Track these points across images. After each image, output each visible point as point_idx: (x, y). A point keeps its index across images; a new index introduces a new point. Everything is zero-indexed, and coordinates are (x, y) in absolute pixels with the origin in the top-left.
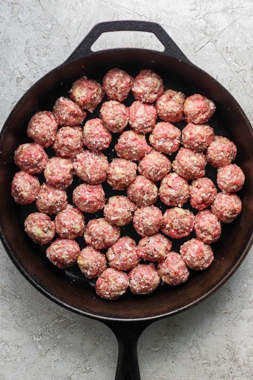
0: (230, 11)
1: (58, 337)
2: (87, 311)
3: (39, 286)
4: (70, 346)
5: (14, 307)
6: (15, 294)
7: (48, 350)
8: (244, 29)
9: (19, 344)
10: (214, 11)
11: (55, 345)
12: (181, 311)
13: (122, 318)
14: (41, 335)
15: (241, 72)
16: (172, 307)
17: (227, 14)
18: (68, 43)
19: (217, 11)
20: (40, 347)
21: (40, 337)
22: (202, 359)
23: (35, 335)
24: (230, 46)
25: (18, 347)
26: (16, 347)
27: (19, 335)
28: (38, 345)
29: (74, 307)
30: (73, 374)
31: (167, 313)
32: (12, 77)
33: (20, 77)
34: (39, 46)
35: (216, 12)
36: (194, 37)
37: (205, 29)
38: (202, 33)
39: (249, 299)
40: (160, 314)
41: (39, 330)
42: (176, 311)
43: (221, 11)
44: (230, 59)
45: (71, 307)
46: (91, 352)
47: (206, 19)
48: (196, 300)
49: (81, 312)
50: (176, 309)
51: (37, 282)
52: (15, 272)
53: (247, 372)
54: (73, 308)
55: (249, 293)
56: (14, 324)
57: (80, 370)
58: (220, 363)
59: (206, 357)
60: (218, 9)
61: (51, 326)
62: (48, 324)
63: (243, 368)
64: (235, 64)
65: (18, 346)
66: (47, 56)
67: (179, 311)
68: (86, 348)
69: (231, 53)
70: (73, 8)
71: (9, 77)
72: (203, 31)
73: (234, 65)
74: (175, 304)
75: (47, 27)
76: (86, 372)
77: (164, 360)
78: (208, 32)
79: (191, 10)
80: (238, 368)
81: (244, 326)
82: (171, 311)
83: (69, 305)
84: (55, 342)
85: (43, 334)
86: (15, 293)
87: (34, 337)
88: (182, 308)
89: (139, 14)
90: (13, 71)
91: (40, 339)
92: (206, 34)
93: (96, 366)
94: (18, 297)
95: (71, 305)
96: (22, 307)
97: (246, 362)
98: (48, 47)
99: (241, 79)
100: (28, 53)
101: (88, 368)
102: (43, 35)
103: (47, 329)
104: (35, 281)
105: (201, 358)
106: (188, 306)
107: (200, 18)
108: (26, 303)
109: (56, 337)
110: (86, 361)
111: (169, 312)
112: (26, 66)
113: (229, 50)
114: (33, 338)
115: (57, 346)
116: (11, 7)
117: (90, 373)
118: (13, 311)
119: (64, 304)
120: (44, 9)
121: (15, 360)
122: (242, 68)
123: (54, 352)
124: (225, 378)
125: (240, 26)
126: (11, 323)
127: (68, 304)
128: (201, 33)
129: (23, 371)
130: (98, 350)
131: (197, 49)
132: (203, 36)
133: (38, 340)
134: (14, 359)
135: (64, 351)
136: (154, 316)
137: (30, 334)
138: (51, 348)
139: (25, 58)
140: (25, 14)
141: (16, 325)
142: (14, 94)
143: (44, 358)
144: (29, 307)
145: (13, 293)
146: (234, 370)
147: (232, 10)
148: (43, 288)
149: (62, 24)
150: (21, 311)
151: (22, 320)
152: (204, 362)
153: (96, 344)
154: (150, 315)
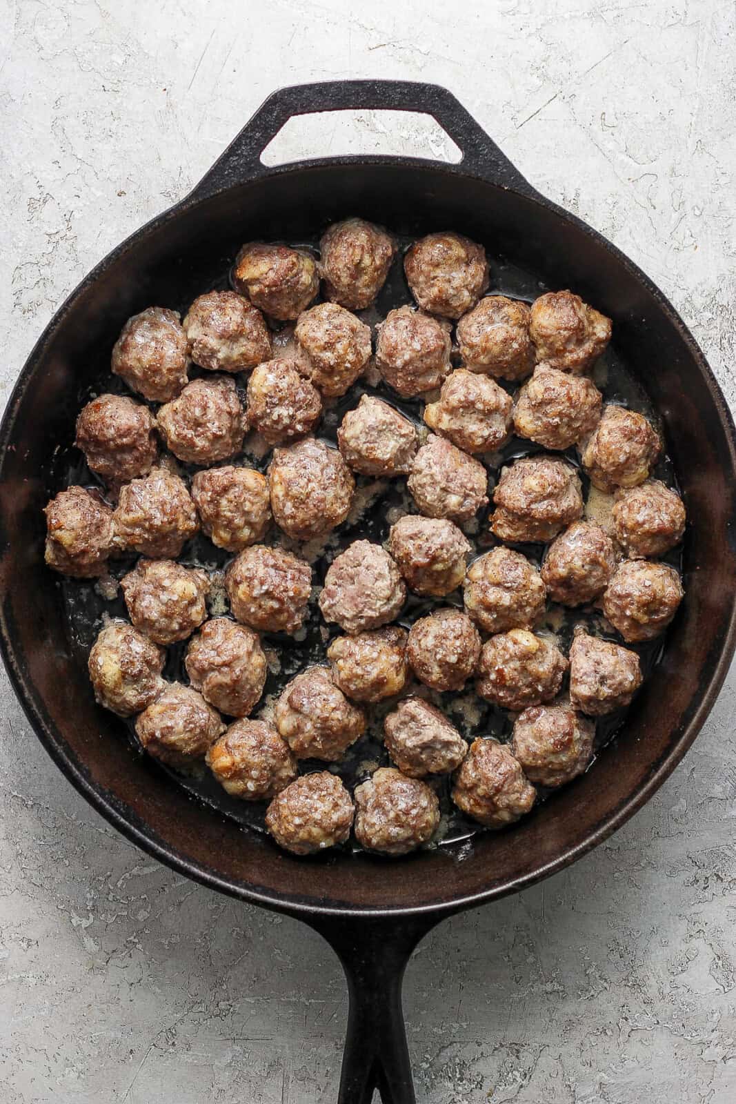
0: (610, 16)
1: (140, 918)
2: (260, 889)
3: (122, 820)
4: (173, 940)
5: (19, 832)
6: (22, 794)
7: (114, 951)
8: (649, 65)
9: (33, 935)
10: (567, 16)
11: (132, 938)
12: (523, 885)
13: (358, 908)
14: (94, 909)
15: (642, 180)
16: (497, 877)
17: (603, 24)
18: (170, 105)
19: (575, 17)
20: (90, 944)
21: (90, 915)
22: (543, 978)
23: (76, 909)
24: (611, 111)
25: (29, 945)
26: (24, 945)
27: (31, 911)
28: (85, 939)
29: (221, 878)
30: (182, 1021)
31: (484, 891)
32: (17, 197)
33: (38, 197)
34: (89, 114)
35: (572, 17)
36: (513, 86)
37: (544, 64)
38: (535, 76)
39: (673, 809)
40: (462, 896)
41: (88, 895)
42: (510, 885)
43: (586, 15)
44: (611, 146)
45: (214, 879)
46: (233, 958)
47: (545, 39)
48: (564, 854)
49: (243, 891)
50: (508, 881)
51: (117, 810)
52: (23, 733)
53: (671, 1018)
54: (219, 882)
55: (672, 792)
56: (19, 880)
57: (200, 1009)
58: (592, 993)
59: (554, 975)
60: (577, 11)
61: (122, 885)
62: (113, 879)
63: (658, 1005)
64: (627, 159)
65: (30, 940)
66: (112, 140)
67: (516, 884)
68: (217, 948)
69: (615, 131)
70: (182, 10)
71: (9, 197)
72: (538, 69)
73: (622, 161)
74: (507, 869)
75: (112, 62)
76: (217, 1016)
77: (437, 981)
78: (551, 75)
79: (503, 14)
80: (644, 1006)
81: (659, 885)
82: (495, 886)
83: (209, 874)
84: (131, 930)
85: (100, 909)
86: (21, 792)
87: (74, 914)
88: (525, 878)
89: (362, 26)
90: (20, 182)
91: (91, 920)
92: (545, 77)
93: (247, 999)
94: (30, 803)
95: (214, 874)
96: (39, 830)
97: (667, 990)
98: (115, 115)
99: (642, 199)
100: (60, 133)
101: (223, 1005)
102: (103, 82)
103: (108, 894)
104: (112, 805)
105: (540, 977)
106: (541, 870)
107: (530, 35)
108: (50, 820)
109: (135, 915)
110: (218, 983)
111: (490, 888)
112: (56, 166)
113: (610, 120)
114: (71, 918)
115: (136, 940)
116: (15, 7)
117: (228, 1020)
118: (15, 844)
119: (195, 870)
120: (105, 14)
121: (21, 980)
122: (645, 169)
123: (127, 960)
124: (609, 1033)
125: (638, 57)
126: (9, 875)
127: (205, 870)
128: (532, 74)
129: (43, 1013)
130: (250, 954)
131: (522, 118)
132: (538, 82)
133: (85, 923)
134: (17, 977)
135: (158, 956)
136: (448, 901)
137: (61, 907)
138: (121, 947)
139: (52, 145)
140: (51, 26)
141: (25, 882)
142: (21, 244)
143: (102, 974)
144: (60, 832)
145: (15, 793)
146: (633, 1010)
147: (616, 13)
148: (135, 826)
149: (152, 54)
150: (39, 842)
151: (41, 868)
152: (549, 987)
153: (245, 936)
154: (436, 899)
